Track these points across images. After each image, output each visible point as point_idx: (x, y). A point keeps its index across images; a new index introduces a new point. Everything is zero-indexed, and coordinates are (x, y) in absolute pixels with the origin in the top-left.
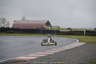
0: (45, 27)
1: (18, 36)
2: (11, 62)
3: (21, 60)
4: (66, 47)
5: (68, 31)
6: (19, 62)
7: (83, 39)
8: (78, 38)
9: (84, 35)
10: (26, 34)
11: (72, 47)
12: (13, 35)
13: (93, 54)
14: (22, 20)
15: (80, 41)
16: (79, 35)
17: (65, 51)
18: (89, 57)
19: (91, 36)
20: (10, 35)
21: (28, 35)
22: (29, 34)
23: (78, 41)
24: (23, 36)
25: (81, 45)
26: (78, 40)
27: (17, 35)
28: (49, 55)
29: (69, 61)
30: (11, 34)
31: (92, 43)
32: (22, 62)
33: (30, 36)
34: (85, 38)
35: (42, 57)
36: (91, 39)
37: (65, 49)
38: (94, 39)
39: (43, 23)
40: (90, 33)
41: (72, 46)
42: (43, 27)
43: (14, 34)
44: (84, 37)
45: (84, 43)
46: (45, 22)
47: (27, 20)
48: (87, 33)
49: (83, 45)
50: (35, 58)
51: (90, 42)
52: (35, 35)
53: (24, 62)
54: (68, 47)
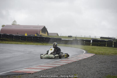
0: (41, 33)
1: (11, 44)
2: (13, 75)
3: (24, 73)
4: (72, 58)
5: (72, 39)
6: (22, 74)
7: (90, 50)
8: (84, 48)
9: (91, 44)
10: (21, 42)
11: (79, 59)
12: (5, 43)
13: (106, 68)
14: (13, 24)
15: (87, 52)
16: (85, 45)
17: (73, 63)
18: (103, 70)
19: (99, 46)
20: (2, 43)
21: (23, 43)
22: (25, 42)
23: (85, 52)
24: (17, 44)
25: (89, 57)
26: (84, 50)
27: (9, 43)
28: (55, 68)
29: (82, 75)
30: (2, 41)
31: (102, 54)
32: (27, 75)
33: (26, 44)
34: (93, 49)
35: (47, 69)
36: (100, 50)
37: (72, 61)
38: (103, 50)
39: (38, 29)
40: (97, 43)
41: (79, 57)
42: (38, 34)
43: (7, 42)
44: (91, 47)
45: (92, 55)
46: (41, 28)
47: (19, 25)
48: (95, 43)
49: (92, 57)
50: (40, 70)
51: (99, 54)
52: (32, 43)
53: (28, 75)
54: (74, 58)
